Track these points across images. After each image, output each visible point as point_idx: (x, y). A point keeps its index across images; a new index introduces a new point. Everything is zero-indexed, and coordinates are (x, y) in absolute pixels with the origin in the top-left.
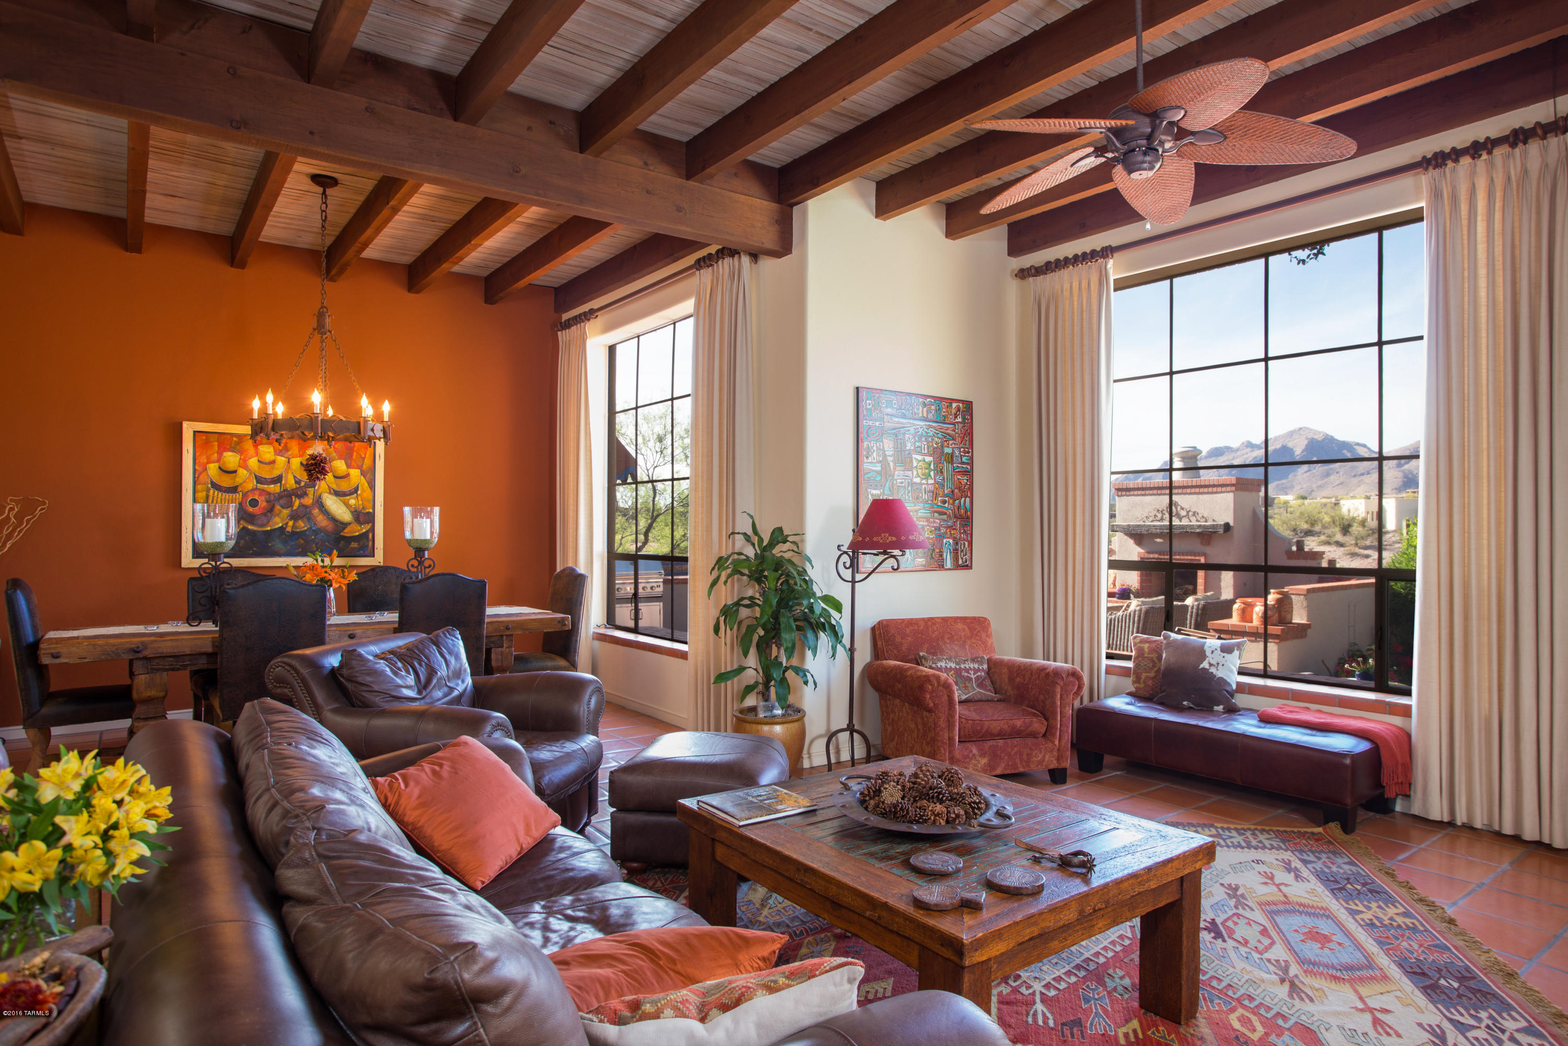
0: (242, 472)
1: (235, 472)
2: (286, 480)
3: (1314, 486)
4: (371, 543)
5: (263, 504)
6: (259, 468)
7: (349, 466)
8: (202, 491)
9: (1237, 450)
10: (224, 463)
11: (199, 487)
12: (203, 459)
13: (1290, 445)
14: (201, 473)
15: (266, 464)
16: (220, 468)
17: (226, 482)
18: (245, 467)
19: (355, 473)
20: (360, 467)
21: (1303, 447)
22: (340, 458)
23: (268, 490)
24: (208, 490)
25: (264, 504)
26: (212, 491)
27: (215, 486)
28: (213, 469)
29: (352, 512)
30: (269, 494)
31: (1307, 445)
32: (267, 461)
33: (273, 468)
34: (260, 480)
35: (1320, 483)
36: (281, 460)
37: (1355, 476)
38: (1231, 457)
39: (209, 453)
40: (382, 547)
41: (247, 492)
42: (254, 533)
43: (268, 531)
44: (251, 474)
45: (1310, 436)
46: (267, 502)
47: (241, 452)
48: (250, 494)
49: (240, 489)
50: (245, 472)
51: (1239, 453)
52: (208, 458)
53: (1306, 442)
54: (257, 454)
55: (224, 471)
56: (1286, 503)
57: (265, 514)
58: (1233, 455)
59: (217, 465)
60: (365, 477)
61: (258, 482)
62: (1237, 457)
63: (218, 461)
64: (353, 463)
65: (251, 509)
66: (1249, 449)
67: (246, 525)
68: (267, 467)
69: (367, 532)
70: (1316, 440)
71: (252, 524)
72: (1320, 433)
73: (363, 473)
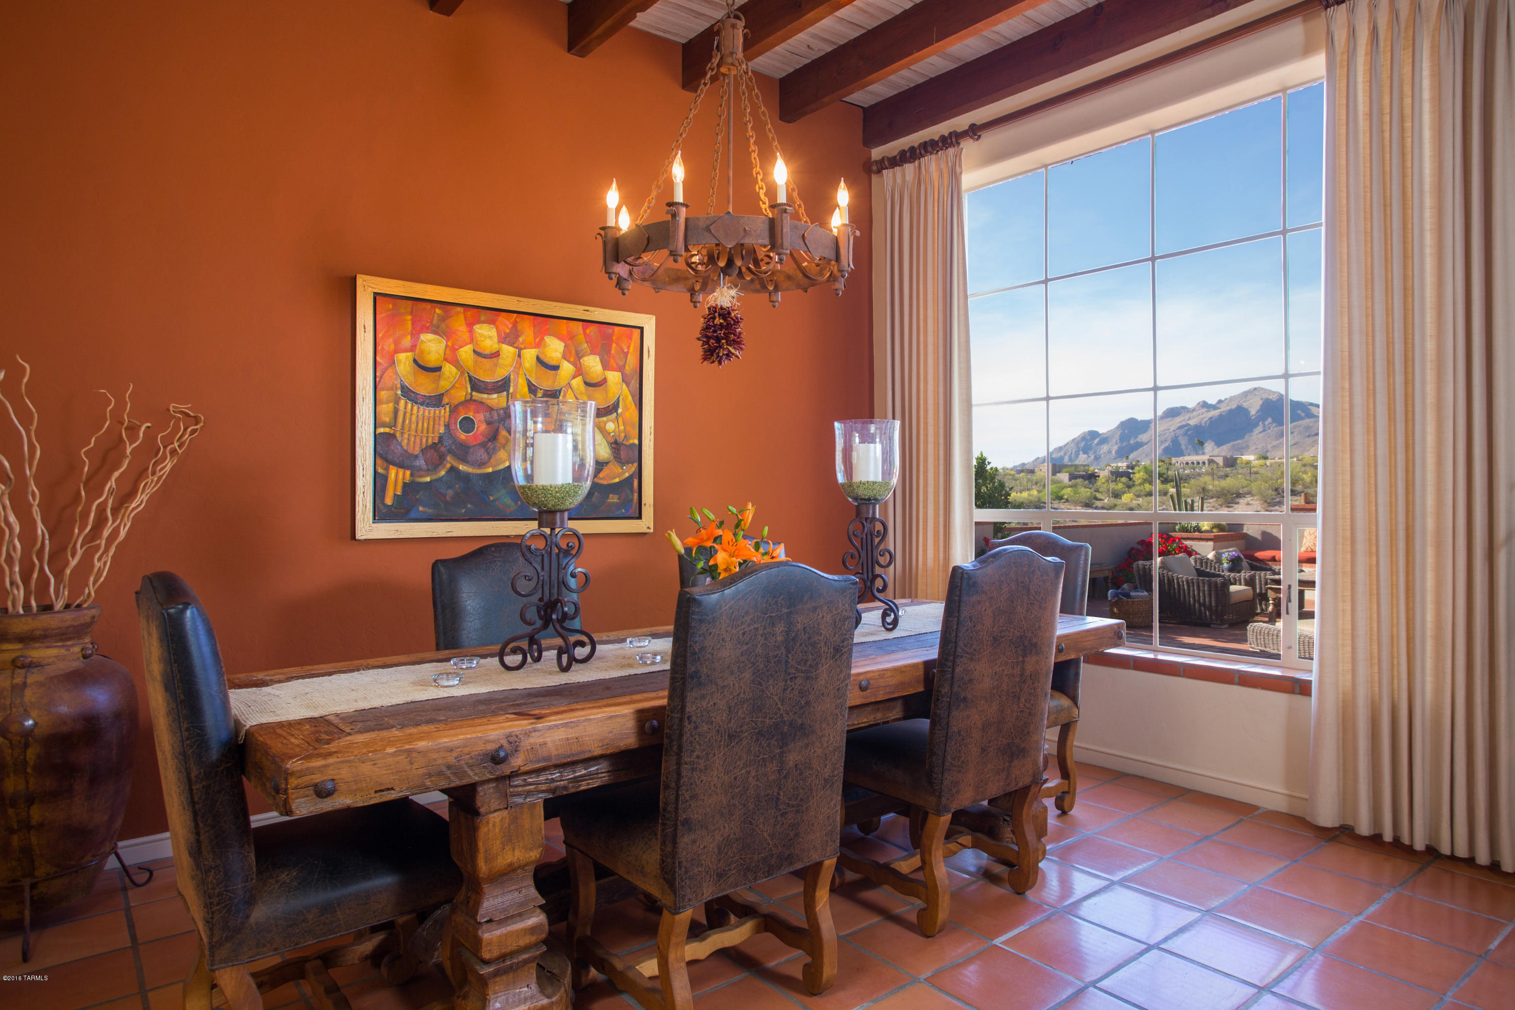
0: (449, 370)
1: (438, 369)
2: (516, 385)
3: (1269, 446)
4: (636, 495)
5: (481, 427)
6: (476, 362)
7: (606, 366)
8: (388, 402)
9: (1194, 410)
10: (422, 352)
11: (383, 394)
12: (388, 345)
13: (1245, 405)
14: (386, 369)
15: (485, 356)
16: (415, 361)
17: (424, 386)
18: (455, 362)
19: (614, 377)
20: (621, 369)
21: (1258, 407)
22: (593, 353)
23: (489, 402)
24: (397, 402)
25: (483, 427)
26: (402, 402)
27: (407, 392)
28: (404, 360)
29: (610, 444)
30: (490, 409)
31: (1262, 406)
32: (487, 352)
33: (496, 365)
34: (476, 385)
35: (1275, 443)
36: (508, 351)
37: (1309, 436)
38: (1187, 417)
39: (398, 333)
40: (652, 503)
41: (457, 406)
42: (466, 477)
43: (488, 474)
44: (462, 374)
45: (1265, 396)
46: (489, 423)
47: (446, 333)
48: (461, 408)
49: (446, 400)
50: (454, 369)
51: (1195, 413)
52: (397, 342)
53: (1261, 402)
54: (472, 340)
55: (421, 366)
56: (1248, 463)
57: (484, 445)
58: (1189, 415)
59: (410, 355)
60: (628, 385)
61: (472, 390)
62: (1193, 417)
63: (413, 348)
64: (612, 361)
65: (463, 436)
66: (1204, 410)
67: (455, 464)
68: (487, 363)
69: (631, 478)
70: (1271, 400)
71: (464, 460)
72: (1274, 393)
73: (625, 380)
